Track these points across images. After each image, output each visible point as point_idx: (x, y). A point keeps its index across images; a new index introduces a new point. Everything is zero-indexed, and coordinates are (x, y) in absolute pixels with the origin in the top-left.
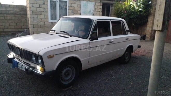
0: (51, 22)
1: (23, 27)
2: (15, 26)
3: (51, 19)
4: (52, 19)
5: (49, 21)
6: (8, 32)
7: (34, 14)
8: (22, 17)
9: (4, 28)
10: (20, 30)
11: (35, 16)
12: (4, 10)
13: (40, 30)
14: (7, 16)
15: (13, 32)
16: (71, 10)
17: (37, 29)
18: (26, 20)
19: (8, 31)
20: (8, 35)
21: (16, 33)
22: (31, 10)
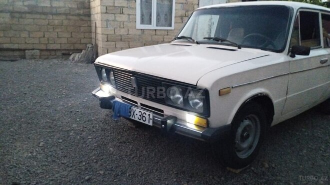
0: (142, 30)
1: (83, 41)
2: (67, 38)
3: (141, 24)
4: (142, 22)
5: (137, 28)
6: (55, 50)
7: (108, 13)
8: (82, 20)
9: (49, 43)
10: (78, 46)
11: (111, 17)
12: (47, 7)
13: (119, 44)
14: (53, 19)
15: (65, 50)
16: (181, 5)
17: (113, 43)
18: (88, 26)
19: (54, 48)
20: (56, 56)
21: (71, 53)
22: (103, 4)
